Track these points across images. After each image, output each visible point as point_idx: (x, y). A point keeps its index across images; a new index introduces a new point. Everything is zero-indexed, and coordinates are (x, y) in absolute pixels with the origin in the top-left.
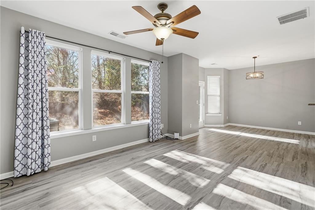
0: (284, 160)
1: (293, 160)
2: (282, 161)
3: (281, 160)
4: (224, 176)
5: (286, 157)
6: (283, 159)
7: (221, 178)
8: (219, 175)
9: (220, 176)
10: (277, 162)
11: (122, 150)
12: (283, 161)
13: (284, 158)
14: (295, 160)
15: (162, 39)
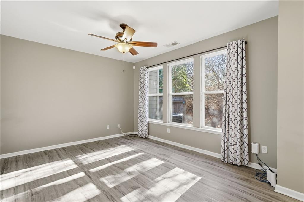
7: (112, 197)
8: (119, 198)
9: (116, 198)
15: (124, 52)
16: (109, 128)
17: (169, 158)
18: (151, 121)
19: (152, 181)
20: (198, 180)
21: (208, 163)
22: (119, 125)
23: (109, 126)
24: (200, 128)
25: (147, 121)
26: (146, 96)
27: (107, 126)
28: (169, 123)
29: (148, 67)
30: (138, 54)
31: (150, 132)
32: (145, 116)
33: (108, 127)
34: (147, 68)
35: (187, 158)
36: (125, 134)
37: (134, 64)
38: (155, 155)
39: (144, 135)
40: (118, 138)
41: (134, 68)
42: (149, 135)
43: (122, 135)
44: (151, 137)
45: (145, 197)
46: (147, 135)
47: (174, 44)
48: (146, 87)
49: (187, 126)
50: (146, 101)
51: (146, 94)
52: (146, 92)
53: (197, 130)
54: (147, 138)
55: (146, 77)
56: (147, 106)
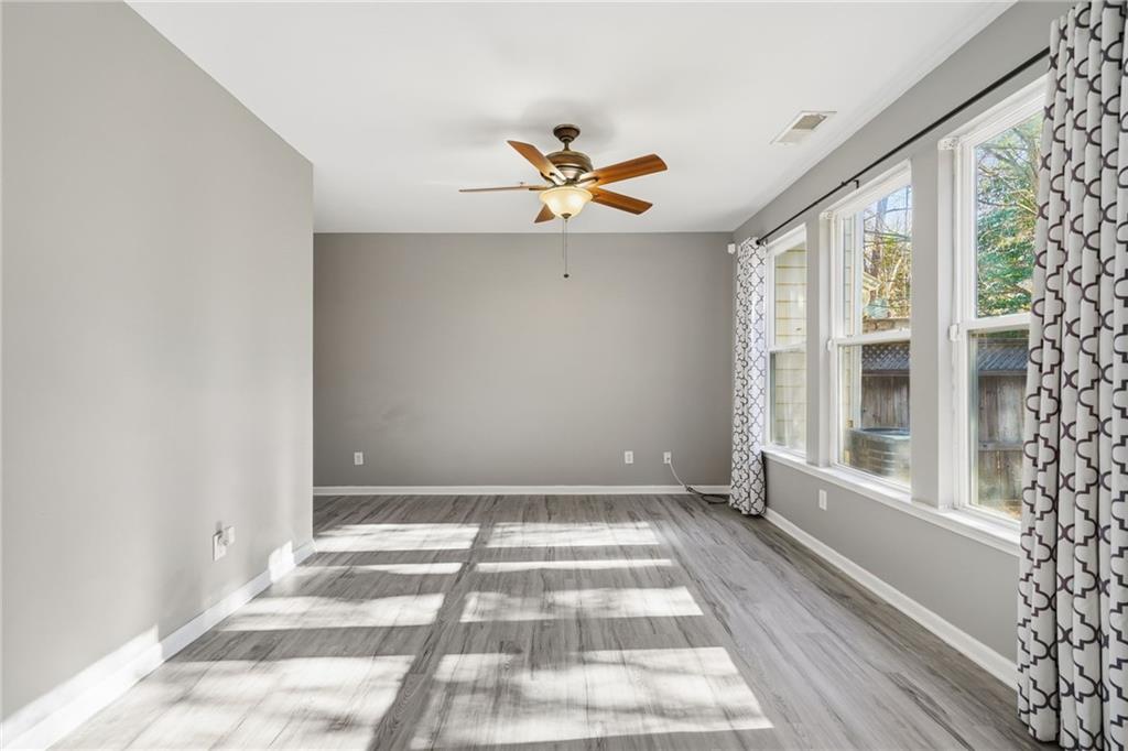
4: (427, 657)
7: (435, 644)
8: (446, 652)
9: (438, 649)
11: (862, 601)
15: (566, 216)
16: (631, 461)
17: (743, 606)
18: (772, 450)
19: (574, 654)
20: (737, 728)
21: (910, 692)
22: (667, 455)
23: (631, 453)
25: (757, 449)
26: (754, 354)
27: (626, 453)
28: (828, 465)
30: (650, 205)
31: (772, 500)
32: (749, 431)
33: (629, 457)
34: (758, 243)
35: (824, 630)
36: (690, 489)
37: (731, 237)
38: (705, 578)
39: (746, 504)
40: (659, 498)
41: (731, 248)
42: (765, 506)
43: (680, 490)
45: (498, 681)
47: (810, 122)
48: (754, 316)
49: (892, 488)
50: (754, 373)
51: (752, 344)
52: (753, 336)
53: (922, 511)
54: (759, 517)
55: (755, 280)
56: (755, 392)
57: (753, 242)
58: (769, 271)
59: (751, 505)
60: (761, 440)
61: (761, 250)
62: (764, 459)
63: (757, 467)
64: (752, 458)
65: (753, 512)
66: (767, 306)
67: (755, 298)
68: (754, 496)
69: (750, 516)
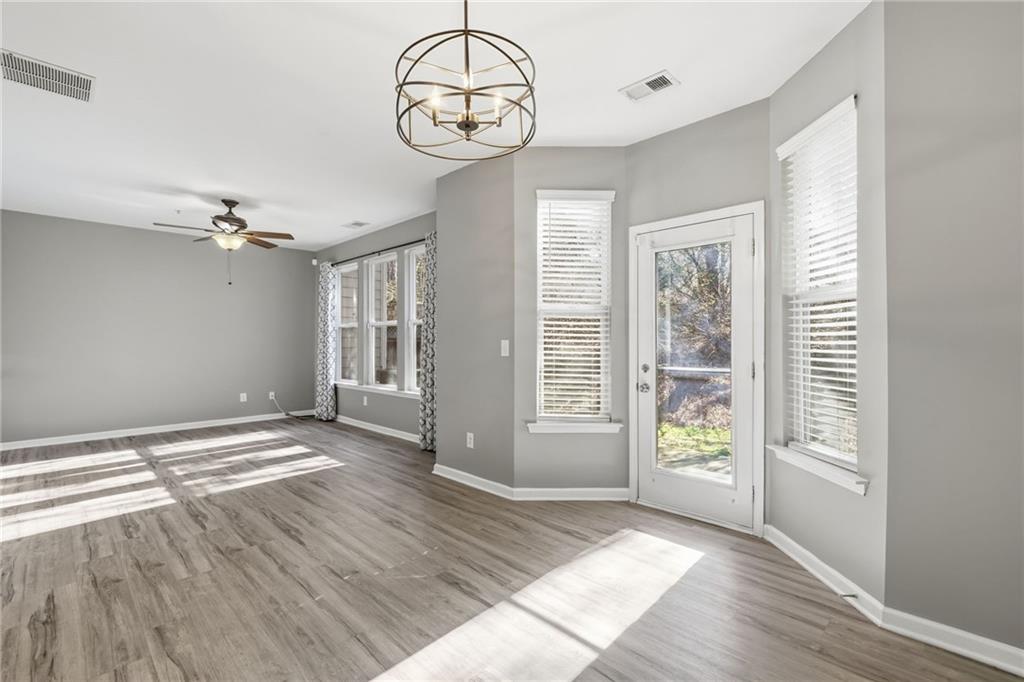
0: (87, 577)
1: (50, 598)
2: (90, 572)
3: (97, 574)
5: (87, 598)
6: (95, 582)
10: (104, 558)
12: (86, 572)
13: (92, 590)
14: (43, 604)
16: (245, 400)
18: (344, 383)
22: (272, 394)
23: (245, 395)
24: (406, 392)
25: (332, 383)
26: (330, 329)
27: (241, 395)
28: (368, 384)
29: (337, 264)
31: (340, 409)
32: (327, 373)
33: (243, 397)
34: (332, 265)
36: (288, 415)
37: (314, 255)
39: (326, 414)
41: (315, 262)
42: (337, 413)
43: (282, 416)
44: (342, 419)
46: (333, 414)
48: (330, 307)
49: (390, 388)
50: (330, 339)
51: (329, 323)
52: (330, 318)
53: (400, 395)
54: (333, 421)
55: (331, 286)
56: (331, 350)
57: (329, 265)
58: (338, 282)
59: (328, 415)
60: (334, 376)
61: (334, 270)
62: (336, 388)
63: (332, 393)
64: (329, 388)
65: (330, 418)
66: (338, 302)
67: (330, 297)
68: (330, 409)
69: (328, 421)
